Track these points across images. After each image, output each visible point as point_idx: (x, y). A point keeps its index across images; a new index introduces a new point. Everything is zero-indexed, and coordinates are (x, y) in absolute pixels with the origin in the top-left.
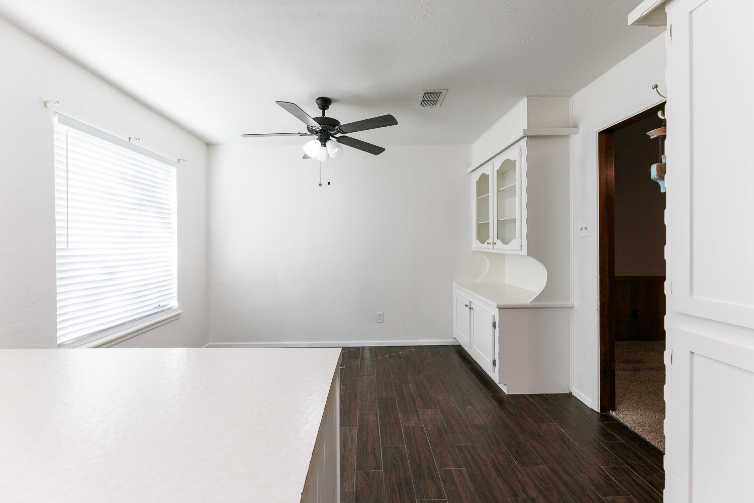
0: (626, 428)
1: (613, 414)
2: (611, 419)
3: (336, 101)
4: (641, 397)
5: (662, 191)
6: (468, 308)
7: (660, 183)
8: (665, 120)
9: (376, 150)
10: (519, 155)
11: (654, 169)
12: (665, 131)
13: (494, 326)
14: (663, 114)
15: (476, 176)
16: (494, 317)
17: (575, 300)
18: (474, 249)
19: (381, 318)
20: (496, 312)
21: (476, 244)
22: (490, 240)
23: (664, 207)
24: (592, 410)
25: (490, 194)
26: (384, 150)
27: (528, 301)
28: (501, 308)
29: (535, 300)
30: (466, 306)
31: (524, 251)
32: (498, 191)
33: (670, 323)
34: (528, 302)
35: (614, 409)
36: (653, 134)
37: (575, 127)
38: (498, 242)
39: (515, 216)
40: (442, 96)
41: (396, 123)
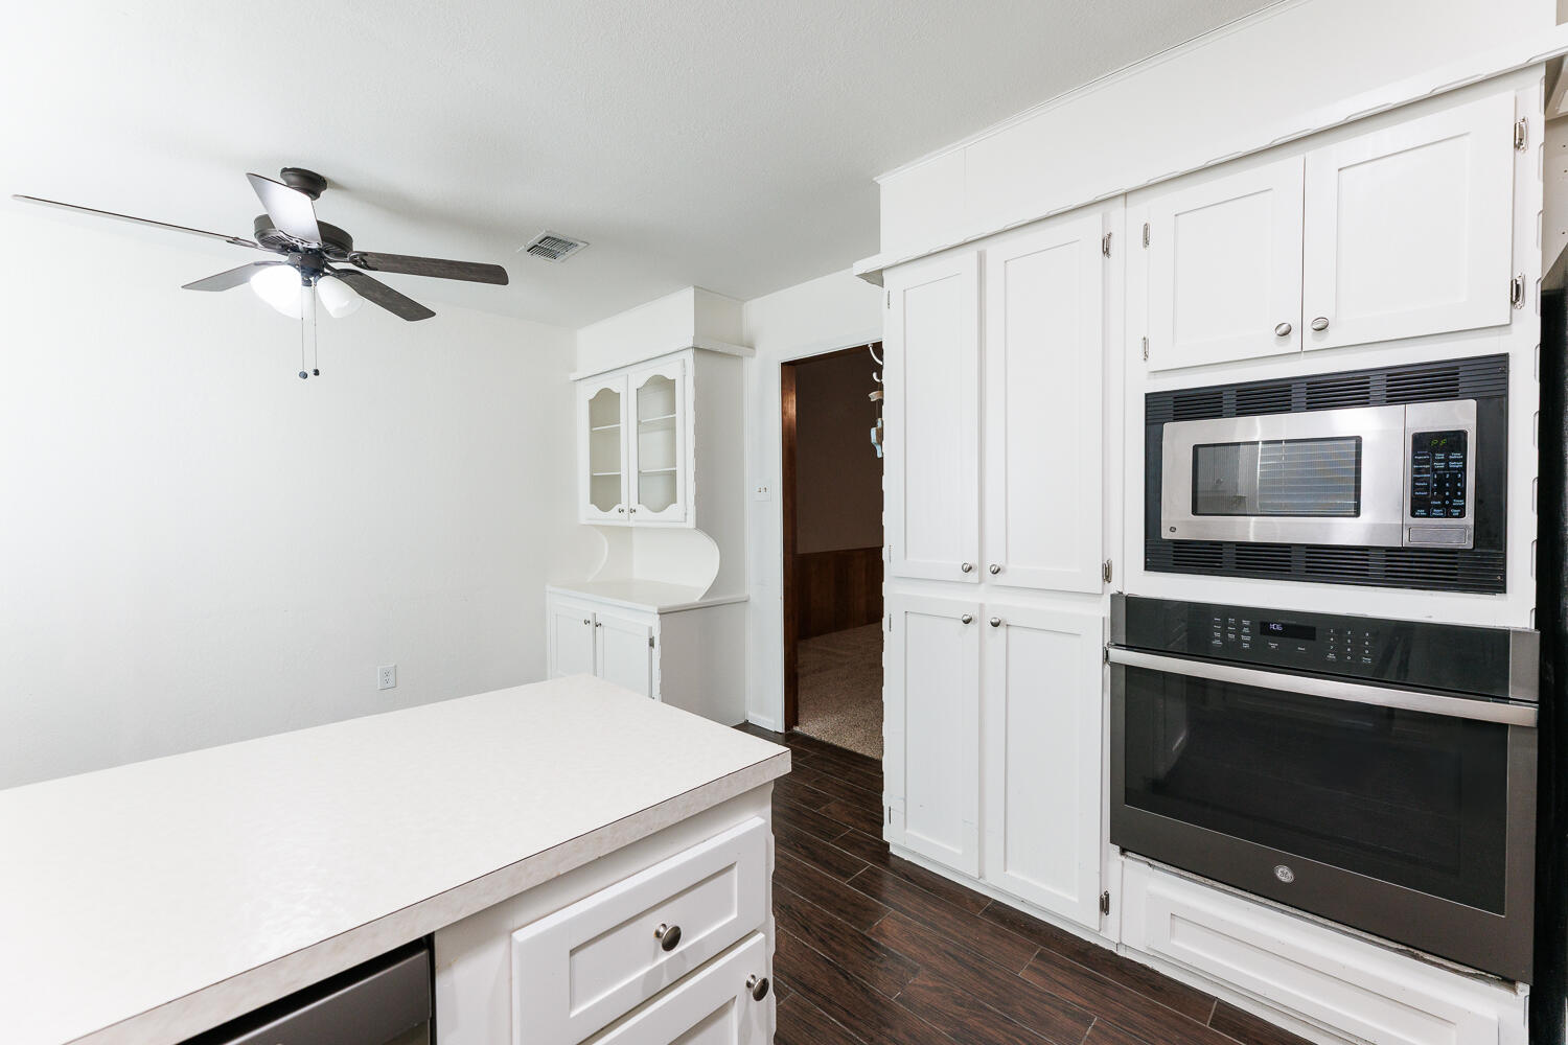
0: (813, 739)
1: (797, 729)
2: (797, 735)
3: (337, 186)
4: (816, 704)
5: (879, 455)
6: (591, 626)
7: (878, 448)
8: (881, 385)
9: (413, 311)
10: (682, 371)
11: (873, 431)
12: (882, 395)
13: (652, 644)
14: (880, 377)
15: (590, 391)
16: (651, 629)
17: (751, 590)
18: (583, 521)
19: (391, 677)
20: (654, 622)
21: (588, 512)
22: (623, 505)
23: (881, 473)
24: (776, 732)
25: (623, 425)
26: (434, 314)
27: (696, 598)
28: (662, 613)
29: (706, 595)
30: (588, 622)
31: (691, 522)
32: (639, 422)
33: (890, 589)
34: (697, 600)
35: (797, 724)
36: (874, 396)
37: (749, 347)
38: (641, 508)
39: (675, 466)
40: (575, 249)
41: (505, 282)
